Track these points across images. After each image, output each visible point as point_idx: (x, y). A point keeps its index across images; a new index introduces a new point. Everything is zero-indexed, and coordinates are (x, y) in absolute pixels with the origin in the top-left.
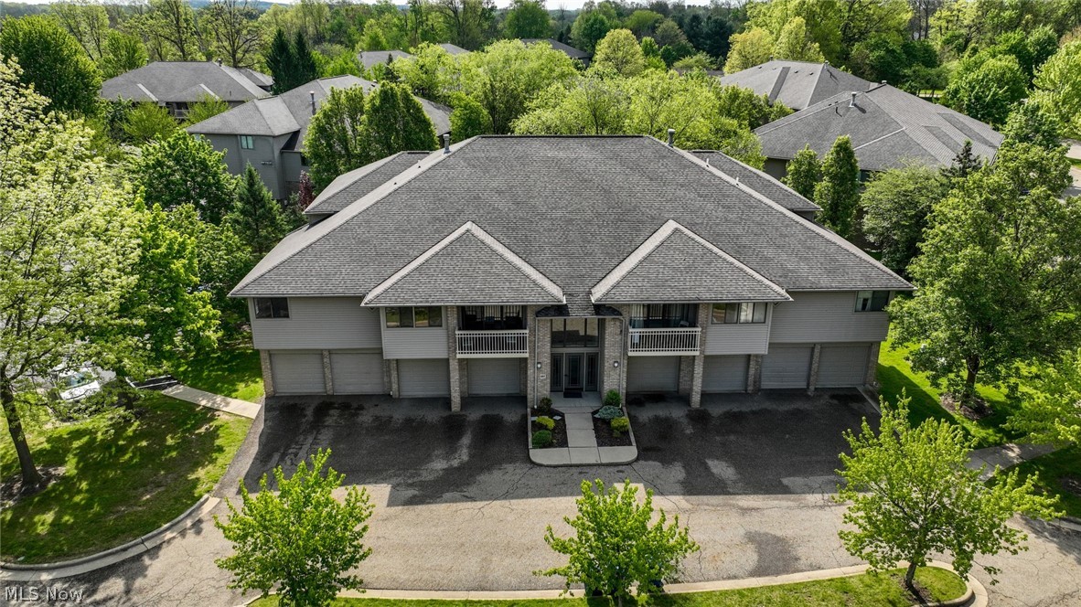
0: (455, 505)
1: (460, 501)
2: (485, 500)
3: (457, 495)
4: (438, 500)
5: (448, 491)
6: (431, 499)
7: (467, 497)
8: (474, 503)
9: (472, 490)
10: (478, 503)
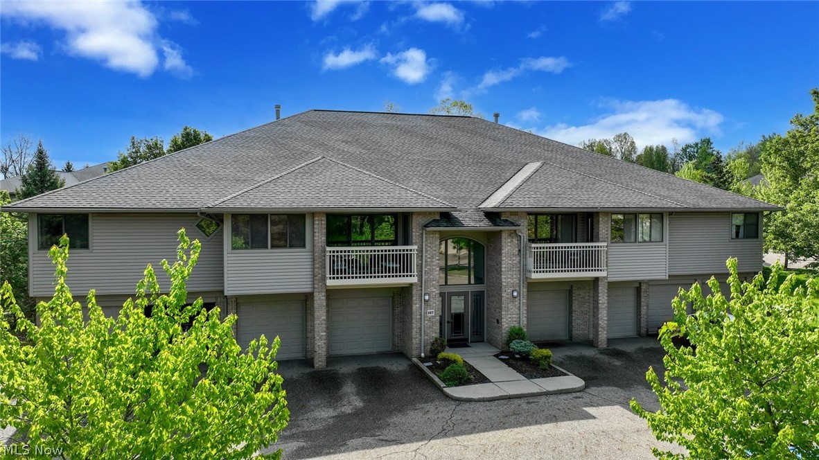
0: (372, 451)
1: (376, 446)
2: (417, 441)
3: (369, 440)
4: (343, 449)
5: (352, 438)
6: (329, 448)
7: (386, 441)
8: (401, 447)
9: (389, 433)
10: (408, 445)
